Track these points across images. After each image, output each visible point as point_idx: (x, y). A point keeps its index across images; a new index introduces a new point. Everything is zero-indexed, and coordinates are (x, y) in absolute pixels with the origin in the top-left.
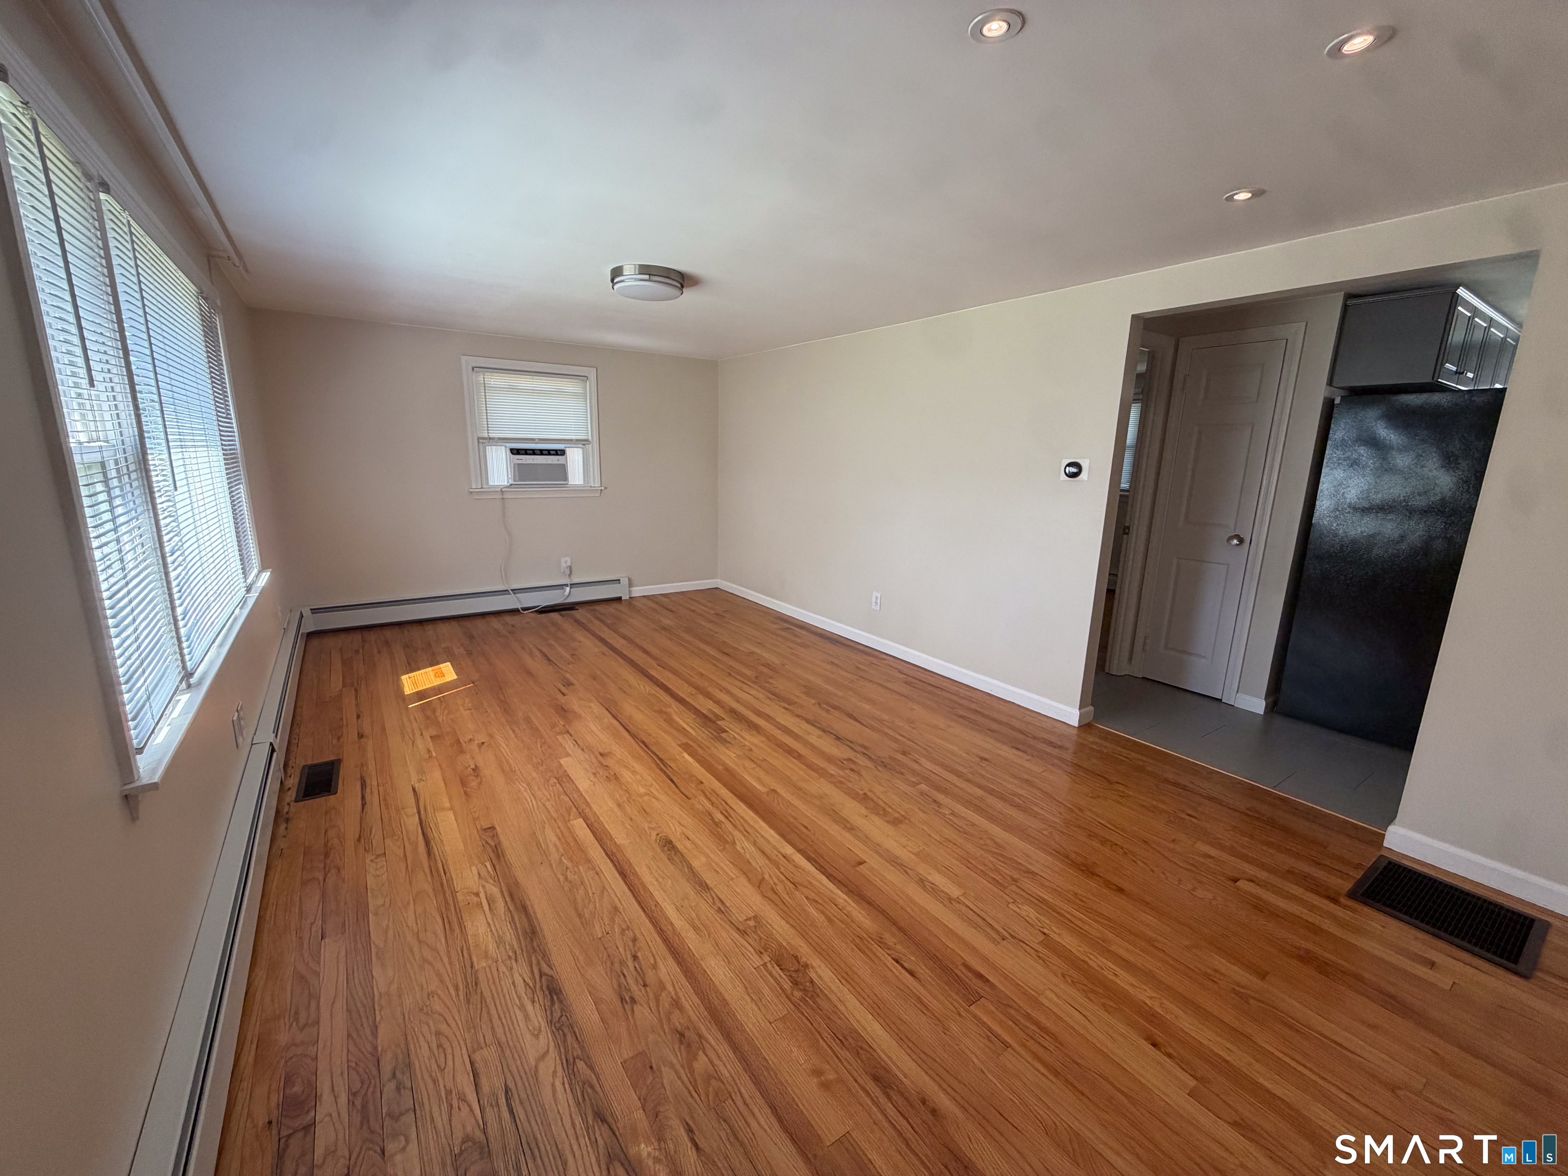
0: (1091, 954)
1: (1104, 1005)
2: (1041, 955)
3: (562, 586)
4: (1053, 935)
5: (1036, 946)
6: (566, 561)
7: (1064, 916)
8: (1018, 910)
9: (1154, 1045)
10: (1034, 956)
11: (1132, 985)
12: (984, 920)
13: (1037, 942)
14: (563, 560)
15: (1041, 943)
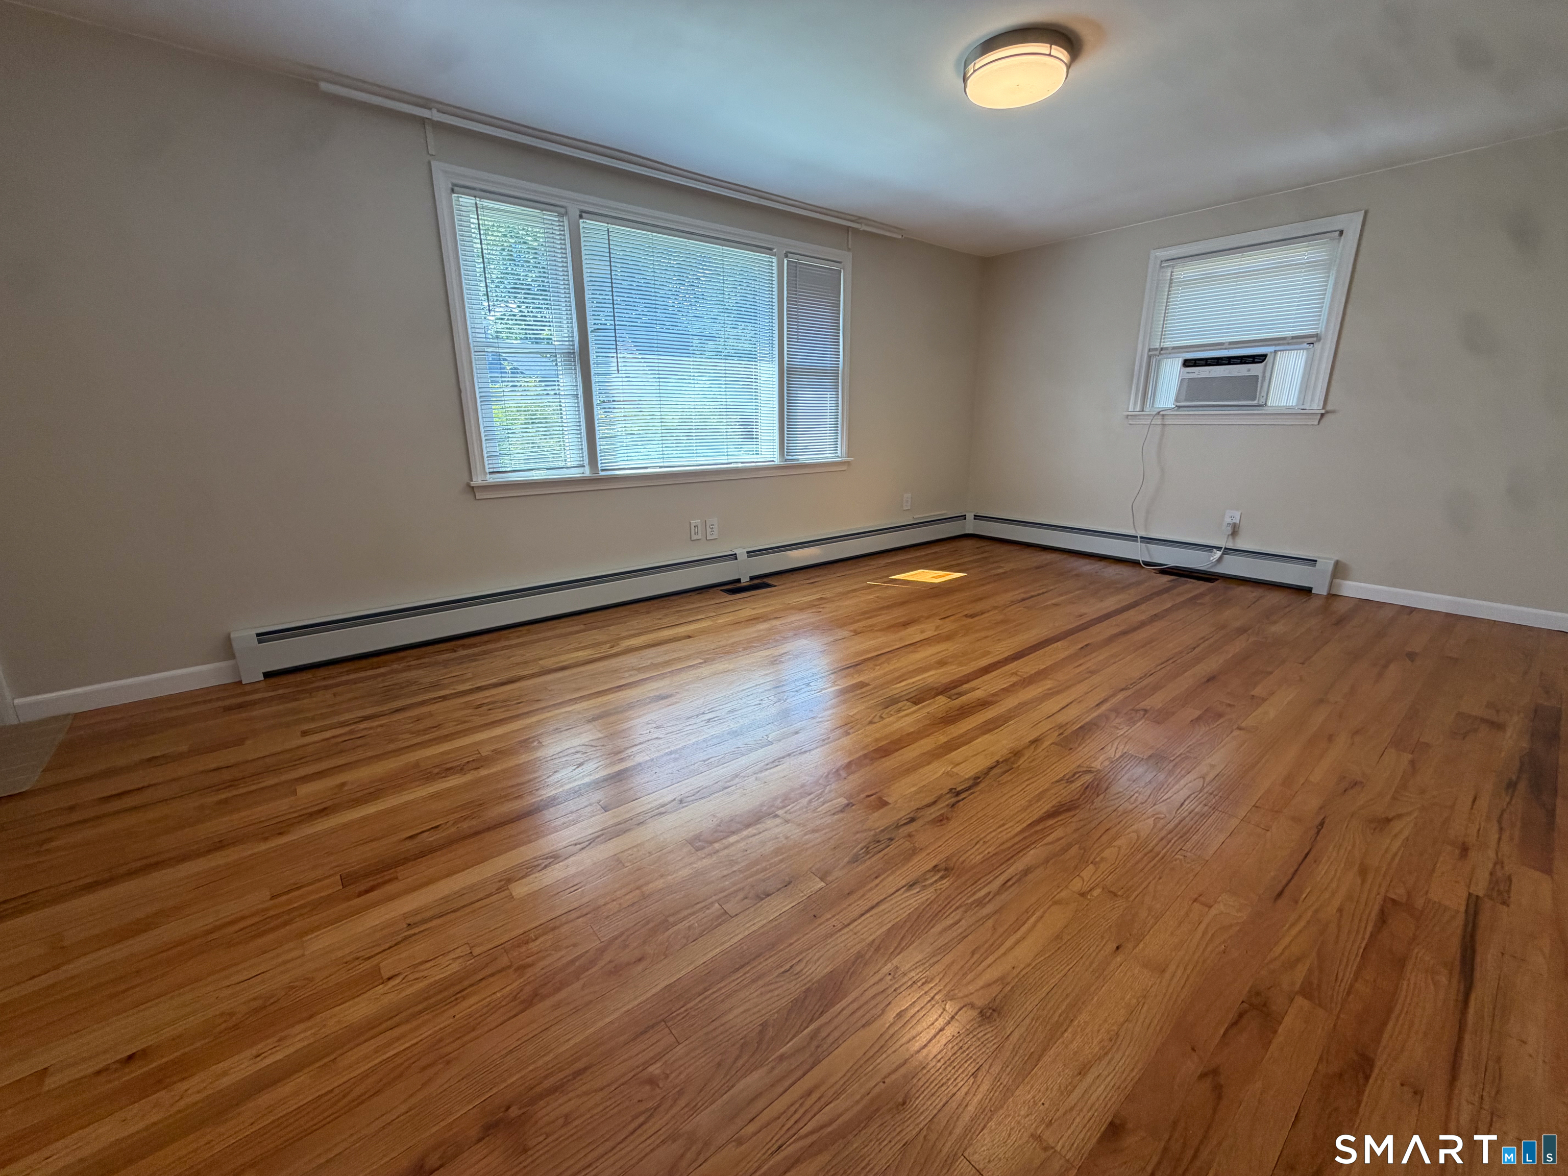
0: (314, 1034)
1: (231, 1014)
2: (356, 963)
3: (1210, 548)
4: (381, 989)
5: (374, 961)
6: (1230, 516)
7: (407, 1021)
8: (452, 955)
9: (130, 1058)
10: (362, 954)
11: (225, 1073)
12: (454, 911)
13: (382, 965)
14: (1229, 513)
15: (377, 969)
